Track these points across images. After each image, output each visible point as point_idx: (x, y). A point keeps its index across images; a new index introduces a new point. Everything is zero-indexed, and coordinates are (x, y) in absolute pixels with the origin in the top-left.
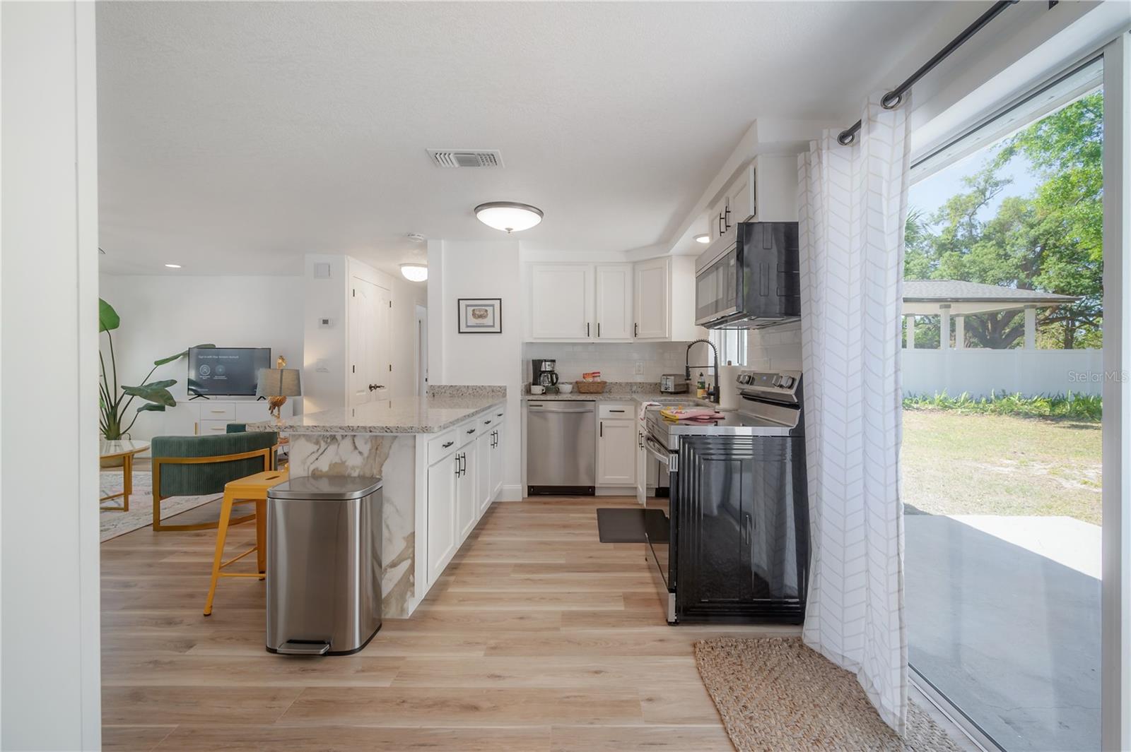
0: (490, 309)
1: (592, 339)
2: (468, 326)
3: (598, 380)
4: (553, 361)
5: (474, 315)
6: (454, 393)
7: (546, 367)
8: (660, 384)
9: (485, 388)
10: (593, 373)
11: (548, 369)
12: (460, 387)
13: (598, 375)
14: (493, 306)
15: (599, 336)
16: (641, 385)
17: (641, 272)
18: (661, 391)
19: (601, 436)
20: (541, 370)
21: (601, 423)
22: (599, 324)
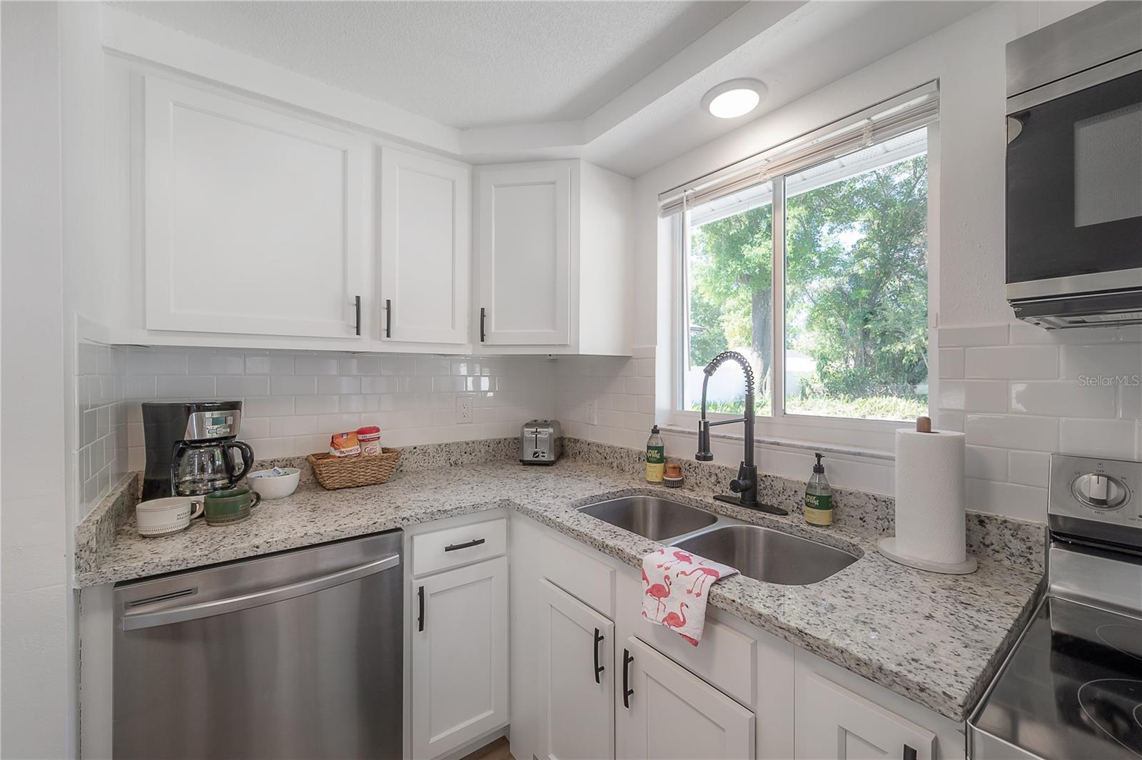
1: (368, 343)
3: (375, 448)
4: (233, 406)
7: (205, 426)
8: (518, 442)
10: (361, 432)
11: (212, 431)
13: (374, 435)
15: (388, 336)
16: (469, 448)
17: (493, 188)
18: (521, 461)
19: (421, 629)
20: (187, 438)
21: (421, 589)
22: (388, 302)
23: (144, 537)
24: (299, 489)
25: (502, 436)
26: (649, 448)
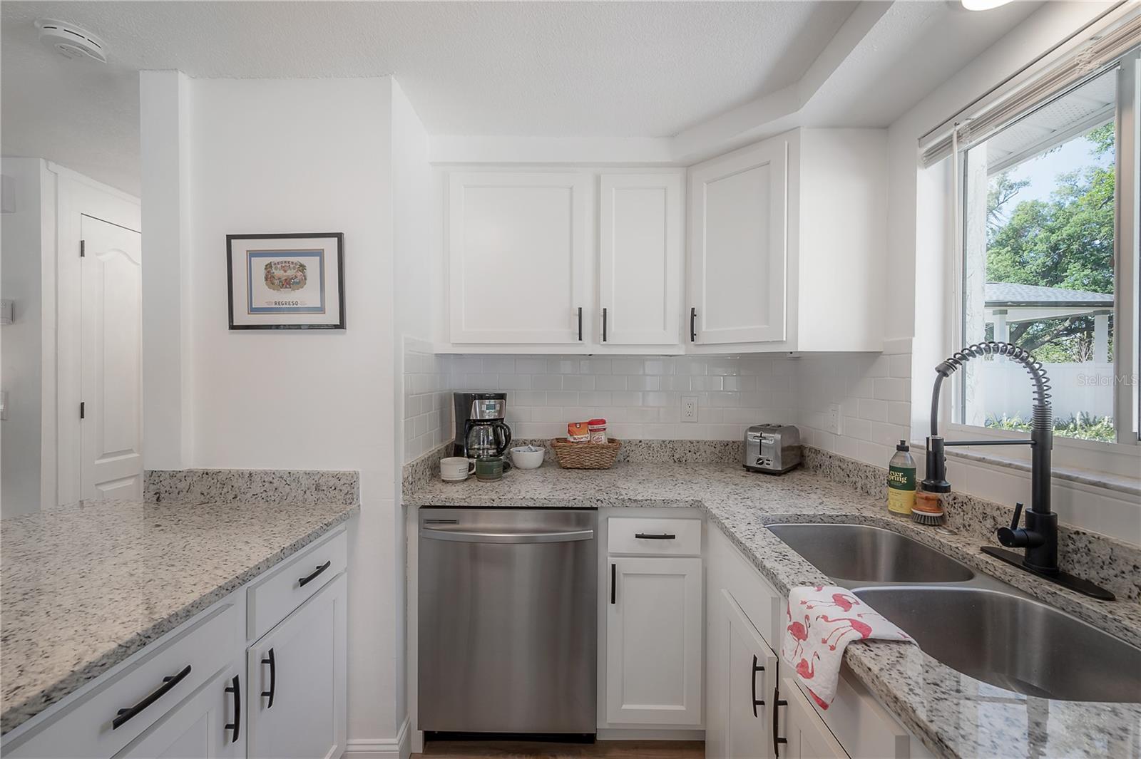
0: (311, 264)
1: (590, 346)
2: (253, 310)
3: (602, 438)
4: (501, 397)
5: (269, 278)
6: (214, 491)
7: (485, 410)
9: (297, 480)
10: (591, 423)
11: (490, 415)
12: (231, 475)
13: (601, 426)
14: (319, 253)
15: (605, 340)
16: (694, 446)
17: (705, 184)
18: (744, 466)
19: (613, 602)
20: (473, 417)
21: (614, 566)
22: (605, 310)
23: (443, 481)
24: (544, 464)
25: (730, 439)
26: (892, 468)
